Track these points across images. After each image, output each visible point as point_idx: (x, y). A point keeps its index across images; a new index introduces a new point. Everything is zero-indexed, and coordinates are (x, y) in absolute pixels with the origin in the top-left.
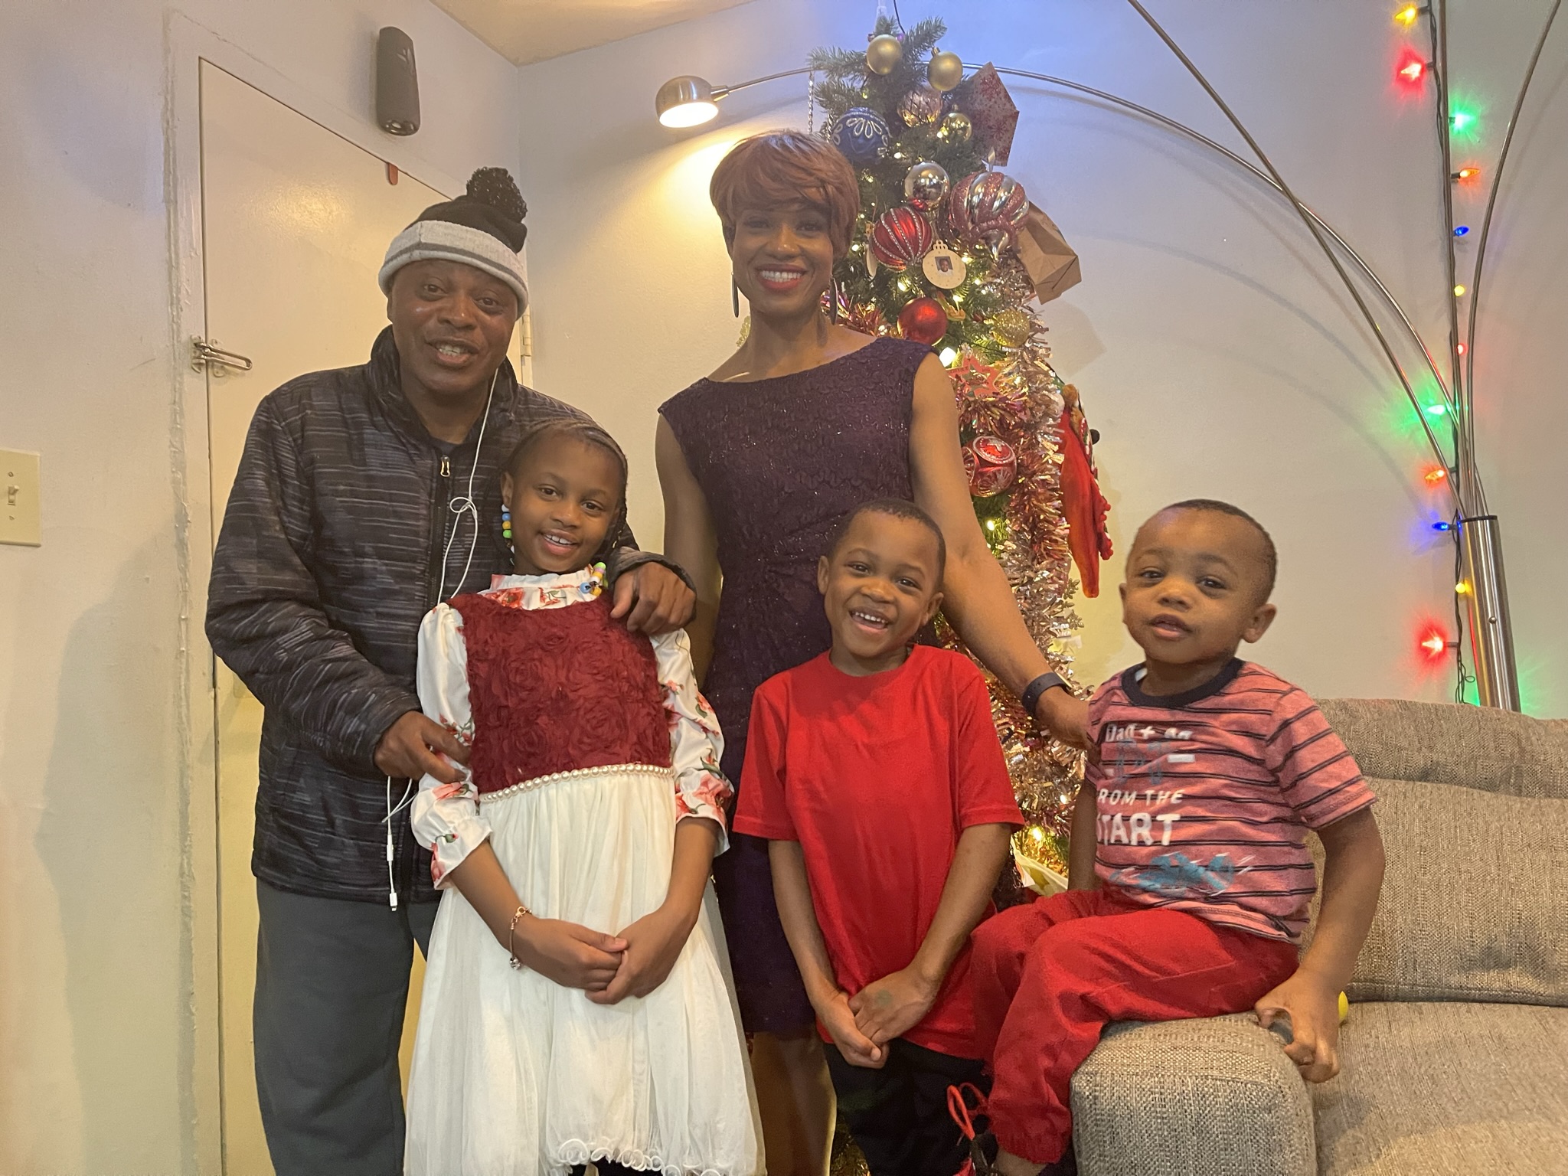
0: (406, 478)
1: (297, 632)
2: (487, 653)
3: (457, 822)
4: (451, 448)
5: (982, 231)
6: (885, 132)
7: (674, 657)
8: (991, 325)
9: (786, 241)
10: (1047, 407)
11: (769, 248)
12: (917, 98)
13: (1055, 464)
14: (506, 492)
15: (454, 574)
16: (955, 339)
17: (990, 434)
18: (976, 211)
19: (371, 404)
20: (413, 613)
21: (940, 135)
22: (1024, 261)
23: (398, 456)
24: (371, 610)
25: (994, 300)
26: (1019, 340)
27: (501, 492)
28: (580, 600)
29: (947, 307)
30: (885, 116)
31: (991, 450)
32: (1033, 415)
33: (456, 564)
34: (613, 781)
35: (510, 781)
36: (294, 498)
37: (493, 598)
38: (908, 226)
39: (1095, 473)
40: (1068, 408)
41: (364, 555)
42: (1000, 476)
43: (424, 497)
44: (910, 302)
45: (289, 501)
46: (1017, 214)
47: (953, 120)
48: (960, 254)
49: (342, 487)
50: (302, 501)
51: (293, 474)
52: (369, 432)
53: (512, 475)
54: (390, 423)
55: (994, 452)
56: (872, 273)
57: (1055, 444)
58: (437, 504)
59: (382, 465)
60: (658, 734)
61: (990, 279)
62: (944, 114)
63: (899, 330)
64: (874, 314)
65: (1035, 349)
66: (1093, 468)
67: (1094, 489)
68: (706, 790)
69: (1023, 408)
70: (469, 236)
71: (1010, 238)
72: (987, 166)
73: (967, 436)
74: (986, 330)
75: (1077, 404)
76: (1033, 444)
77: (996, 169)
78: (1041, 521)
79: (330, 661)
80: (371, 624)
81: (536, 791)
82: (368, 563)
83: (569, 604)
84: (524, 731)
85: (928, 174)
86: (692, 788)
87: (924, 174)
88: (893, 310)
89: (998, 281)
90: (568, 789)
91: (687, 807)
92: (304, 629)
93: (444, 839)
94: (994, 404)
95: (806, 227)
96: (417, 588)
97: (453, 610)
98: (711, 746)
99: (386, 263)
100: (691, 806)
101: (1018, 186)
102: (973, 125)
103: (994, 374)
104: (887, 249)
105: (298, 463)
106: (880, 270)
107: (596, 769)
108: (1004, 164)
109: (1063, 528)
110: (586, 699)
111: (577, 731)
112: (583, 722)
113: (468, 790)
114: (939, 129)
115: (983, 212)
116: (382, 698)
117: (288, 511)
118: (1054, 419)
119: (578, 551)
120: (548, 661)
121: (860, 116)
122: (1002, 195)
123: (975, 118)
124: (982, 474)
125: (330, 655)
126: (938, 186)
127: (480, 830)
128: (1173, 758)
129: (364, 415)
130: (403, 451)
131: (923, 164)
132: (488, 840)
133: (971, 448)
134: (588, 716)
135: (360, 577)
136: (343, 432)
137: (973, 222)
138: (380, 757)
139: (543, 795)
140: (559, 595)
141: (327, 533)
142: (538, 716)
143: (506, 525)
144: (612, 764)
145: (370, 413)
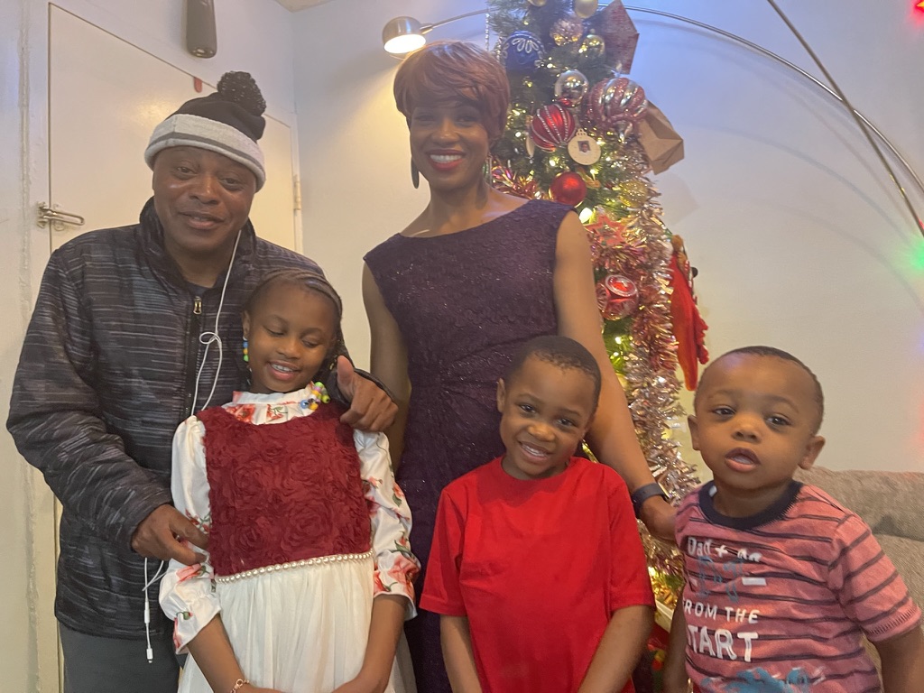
0: (165, 316)
1: (76, 438)
2: (220, 462)
3: (193, 600)
4: (203, 291)
5: (613, 121)
6: (541, 49)
7: (375, 458)
8: (619, 191)
9: (448, 131)
10: (661, 251)
11: (434, 137)
12: (566, 24)
13: (666, 295)
14: (246, 326)
15: (204, 390)
16: (592, 202)
17: (617, 273)
18: (609, 107)
19: (140, 257)
20: (171, 421)
21: (581, 51)
22: (644, 144)
23: (158, 298)
24: (138, 419)
25: (621, 173)
26: (639, 202)
27: (242, 324)
28: (299, 415)
29: (587, 179)
30: (541, 37)
31: (619, 286)
32: (650, 259)
33: (206, 381)
34: (317, 571)
35: (234, 570)
36: (76, 331)
37: (232, 412)
38: (558, 119)
39: (695, 301)
40: (676, 253)
41: (131, 376)
42: (626, 306)
43: (179, 330)
44: (559, 175)
45: (73, 333)
46: (639, 109)
47: (591, 40)
48: (596, 139)
49: (114, 323)
50: (83, 333)
51: (76, 313)
52: (137, 280)
53: (250, 313)
54: (155, 272)
55: (621, 287)
56: (531, 153)
57: (666, 279)
58: (191, 335)
59: (147, 305)
60: (358, 524)
61: (617, 157)
62: (584, 36)
63: (550, 196)
64: (531, 184)
65: (652, 209)
66: (694, 297)
67: (695, 313)
68: (398, 568)
69: (643, 252)
70: (215, 128)
71: (633, 127)
72: (616, 74)
73: (600, 275)
74: (615, 195)
75: (682, 249)
76: (651, 280)
77: (623, 76)
78: (657, 339)
79: (100, 462)
80: (136, 429)
81: (255, 579)
82: (136, 383)
83: (289, 419)
84: (246, 528)
85: (573, 79)
86: (387, 567)
87: (569, 79)
88: (545, 180)
89: (623, 158)
90: (280, 579)
91: (382, 584)
92: (82, 436)
93: (182, 615)
94: (621, 251)
95: (464, 119)
96: (174, 402)
97: (200, 422)
98: (403, 530)
99: (150, 146)
100: (386, 583)
101: (640, 88)
102: (606, 44)
103: (621, 228)
104: (541, 135)
105: (79, 302)
106: (537, 151)
107: (303, 563)
108: (628, 73)
109: (673, 345)
110: (296, 502)
111: (288, 529)
112: (292, 522)
113: (205, 571)
114: (580, 47)
115: (614, 107)
116: (140, 495)
117: (72, 340)
118: (666, 262)
119: (299, 375)
120: (268, 470)
121: (522, 37)
122: (628, 94)
123: (607, 39)
124: (612, 304)
125: (101, 458)
126: (580, 88)
127: (212, 607)
128: (747, 581)
129: (133, 266)
130: (163, 294)
131: (569, 71)
132: (218, 615)
133: (604, 284)
134: (298, 517)
135: (128, 393)
136: (116, 279)
137: (606, 115)
138: (135, 544)
139: (260, 584)
140: (283, 411)
141: (102, 359)
142: (257, 518)
143: (246, 351)
144: (318, 556)
145: (139, 264)
